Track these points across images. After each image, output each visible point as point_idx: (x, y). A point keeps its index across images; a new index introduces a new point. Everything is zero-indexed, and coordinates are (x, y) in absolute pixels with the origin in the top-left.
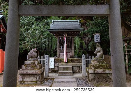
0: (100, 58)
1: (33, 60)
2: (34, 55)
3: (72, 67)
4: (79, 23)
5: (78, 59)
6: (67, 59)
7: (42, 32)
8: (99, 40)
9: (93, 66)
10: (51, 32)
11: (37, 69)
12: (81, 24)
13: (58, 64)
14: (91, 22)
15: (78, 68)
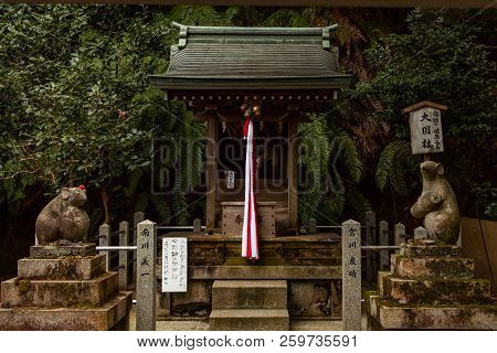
0: (443, 245)
1: (63, 251)
2: (74, 225)
3: (284, 285)
4: (326, 44)
5: (319, 243)
6: (261, 243)
7: (126, 94)
8: (436, 142)
9: (404, 288)
10: (171, 93)
11: (87, 303)
12: (336, 49)
13: (211, 271)
14: (393, 39)
15: (322, 294)
